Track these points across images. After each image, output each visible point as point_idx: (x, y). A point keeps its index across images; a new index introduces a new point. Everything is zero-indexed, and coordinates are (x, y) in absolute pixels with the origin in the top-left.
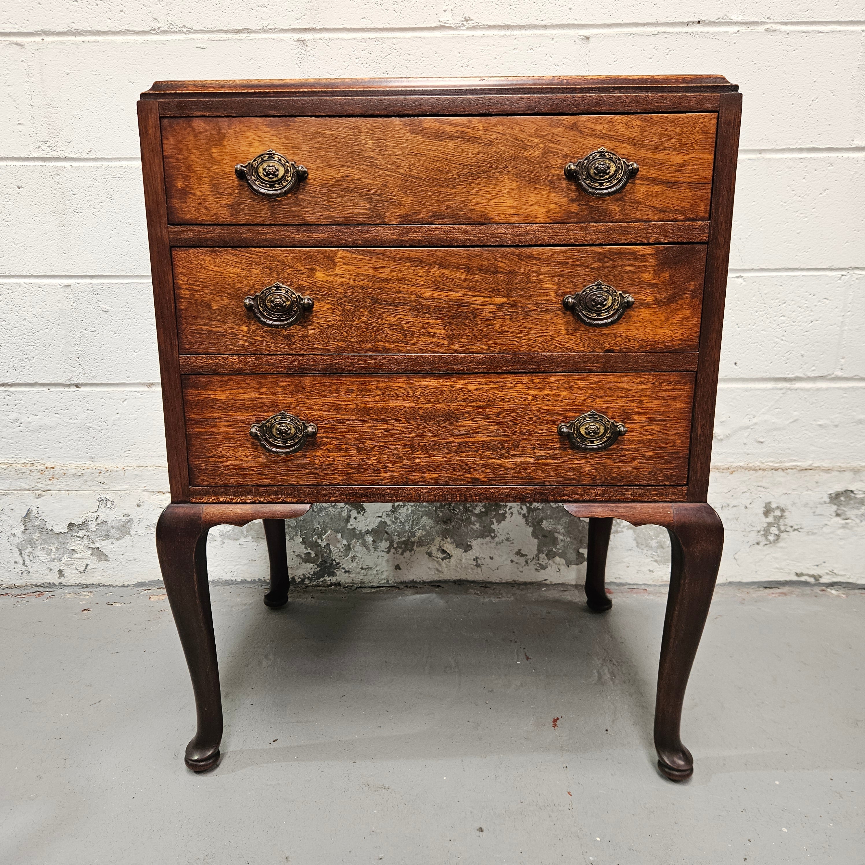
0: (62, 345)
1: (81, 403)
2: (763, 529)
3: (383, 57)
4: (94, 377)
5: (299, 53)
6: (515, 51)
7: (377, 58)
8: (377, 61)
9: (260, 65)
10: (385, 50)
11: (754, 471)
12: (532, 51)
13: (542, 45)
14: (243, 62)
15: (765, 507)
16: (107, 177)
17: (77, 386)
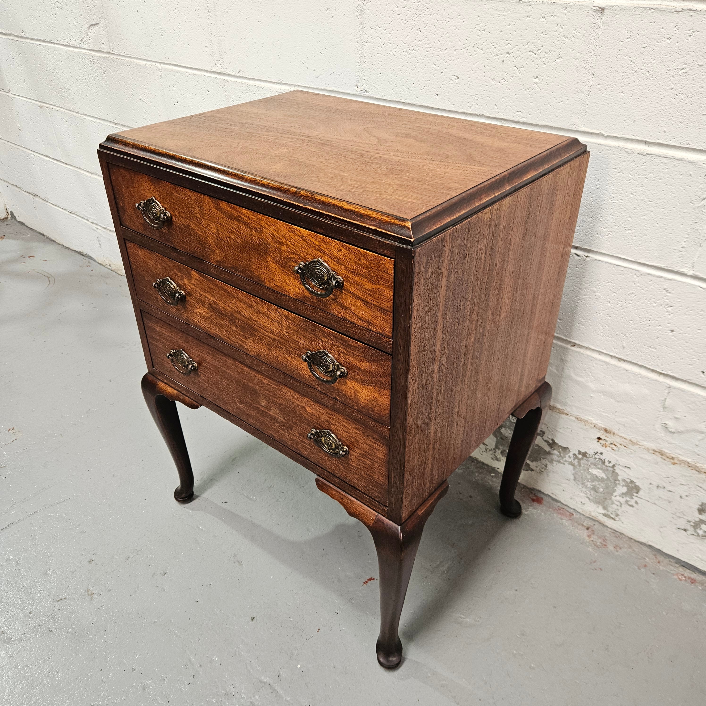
2: (694, 521)
3: (418, 15)
5: (360, 6)
6: (528, 19)
7: (413, 16)
8: (413, 19)
9: (333, 15)
10: (420, 8)
11: (697, 472)
12: (544, 20)
13: (555, 14)
14: (323, 12)
15: (701, 506)
16: (248, 92)
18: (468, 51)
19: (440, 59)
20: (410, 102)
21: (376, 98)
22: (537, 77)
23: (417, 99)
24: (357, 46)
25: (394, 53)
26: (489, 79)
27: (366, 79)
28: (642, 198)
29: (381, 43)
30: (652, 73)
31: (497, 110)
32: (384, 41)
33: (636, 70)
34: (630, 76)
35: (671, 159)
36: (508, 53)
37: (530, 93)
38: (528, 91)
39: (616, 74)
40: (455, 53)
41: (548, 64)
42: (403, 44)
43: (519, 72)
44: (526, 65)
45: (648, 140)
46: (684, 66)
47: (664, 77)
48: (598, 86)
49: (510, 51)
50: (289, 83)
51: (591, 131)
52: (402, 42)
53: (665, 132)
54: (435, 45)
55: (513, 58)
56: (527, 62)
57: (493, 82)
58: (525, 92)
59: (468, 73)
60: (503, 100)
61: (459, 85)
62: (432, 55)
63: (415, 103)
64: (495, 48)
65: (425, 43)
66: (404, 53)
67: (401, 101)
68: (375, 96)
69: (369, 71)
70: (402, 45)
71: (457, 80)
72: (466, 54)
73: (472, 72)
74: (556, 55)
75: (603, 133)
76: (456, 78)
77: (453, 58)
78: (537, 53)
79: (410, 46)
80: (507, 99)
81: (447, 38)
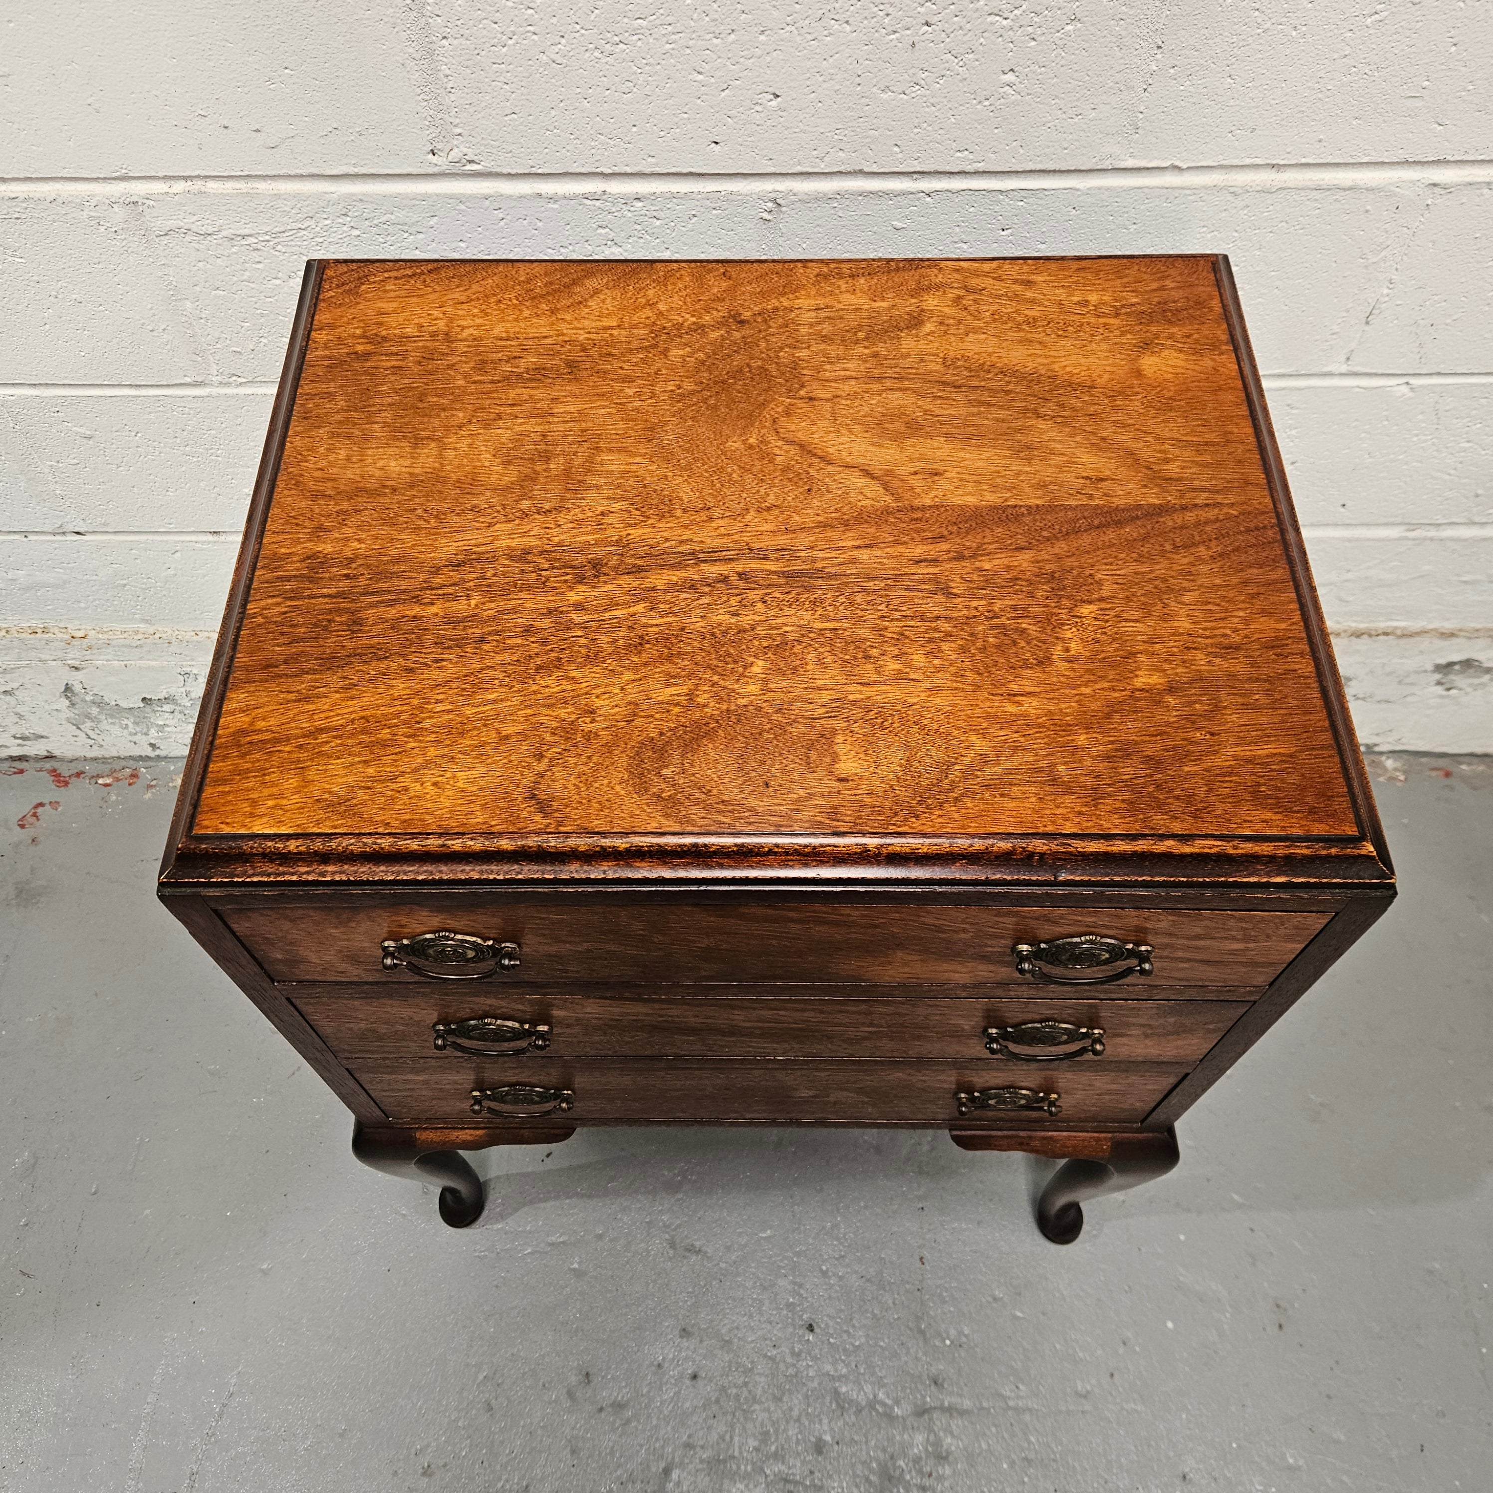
0: (22, 484)
1: (94, 556)
4: (105, 524)
17: (78, 533)
18: (803, 31)
19: (715, 57)
20: (629, 170)
21: (510, 174)
22: (1012, 70)
23: (650, 159)
24: (411, 50)
25: (554, 56)
26: (875, 90)
27: (465, 133)
28: (1258, 269)
29: (499, 36)
30: (1304, 29)
31: (900, 156)
32: (512, 29)
33: (1266, 27)
34: (1250, 40)
35: (1329, 190)
36: (927, 24)
37: (992, 108)
38: (987, 103)
39: (1216, 40)
40: (762, 38)
41: (1043, 38)
42: (583, 31)
43: (961, 63)
44: (981, 48)
45: (1282, 162)
46: (1379, 7)
47: (1331, 34)
48: (1172, 71)
49: (933, 19)
50: (161, 174)
51: (1150, 165)
52: (578, 27)
53: (1320, 141)
54: (692, 24)
55: (943, 35)
56: (982, 40)
57: (884, 96)
58: (979, 107)
59: (808, 83)
60: (916, 130)
61: (781, 114)
62: (688, 51)
63: (648, 171)
64: (888, 15)
65: (658, 22)
66: (588, 54)
67: (598, 170)
68: (505, 171)
69: (471, 110)
70: (577, 35)
71: (774, 103)
72: (799, 39)
73: (821, 79)
74: (1064, 17)
75: (1178, 163)
76: (772, 97)
77: (758, 52)
78: (1011, 16)
79: (609, 35)
80: (930, 128)
81: (732, 4)
